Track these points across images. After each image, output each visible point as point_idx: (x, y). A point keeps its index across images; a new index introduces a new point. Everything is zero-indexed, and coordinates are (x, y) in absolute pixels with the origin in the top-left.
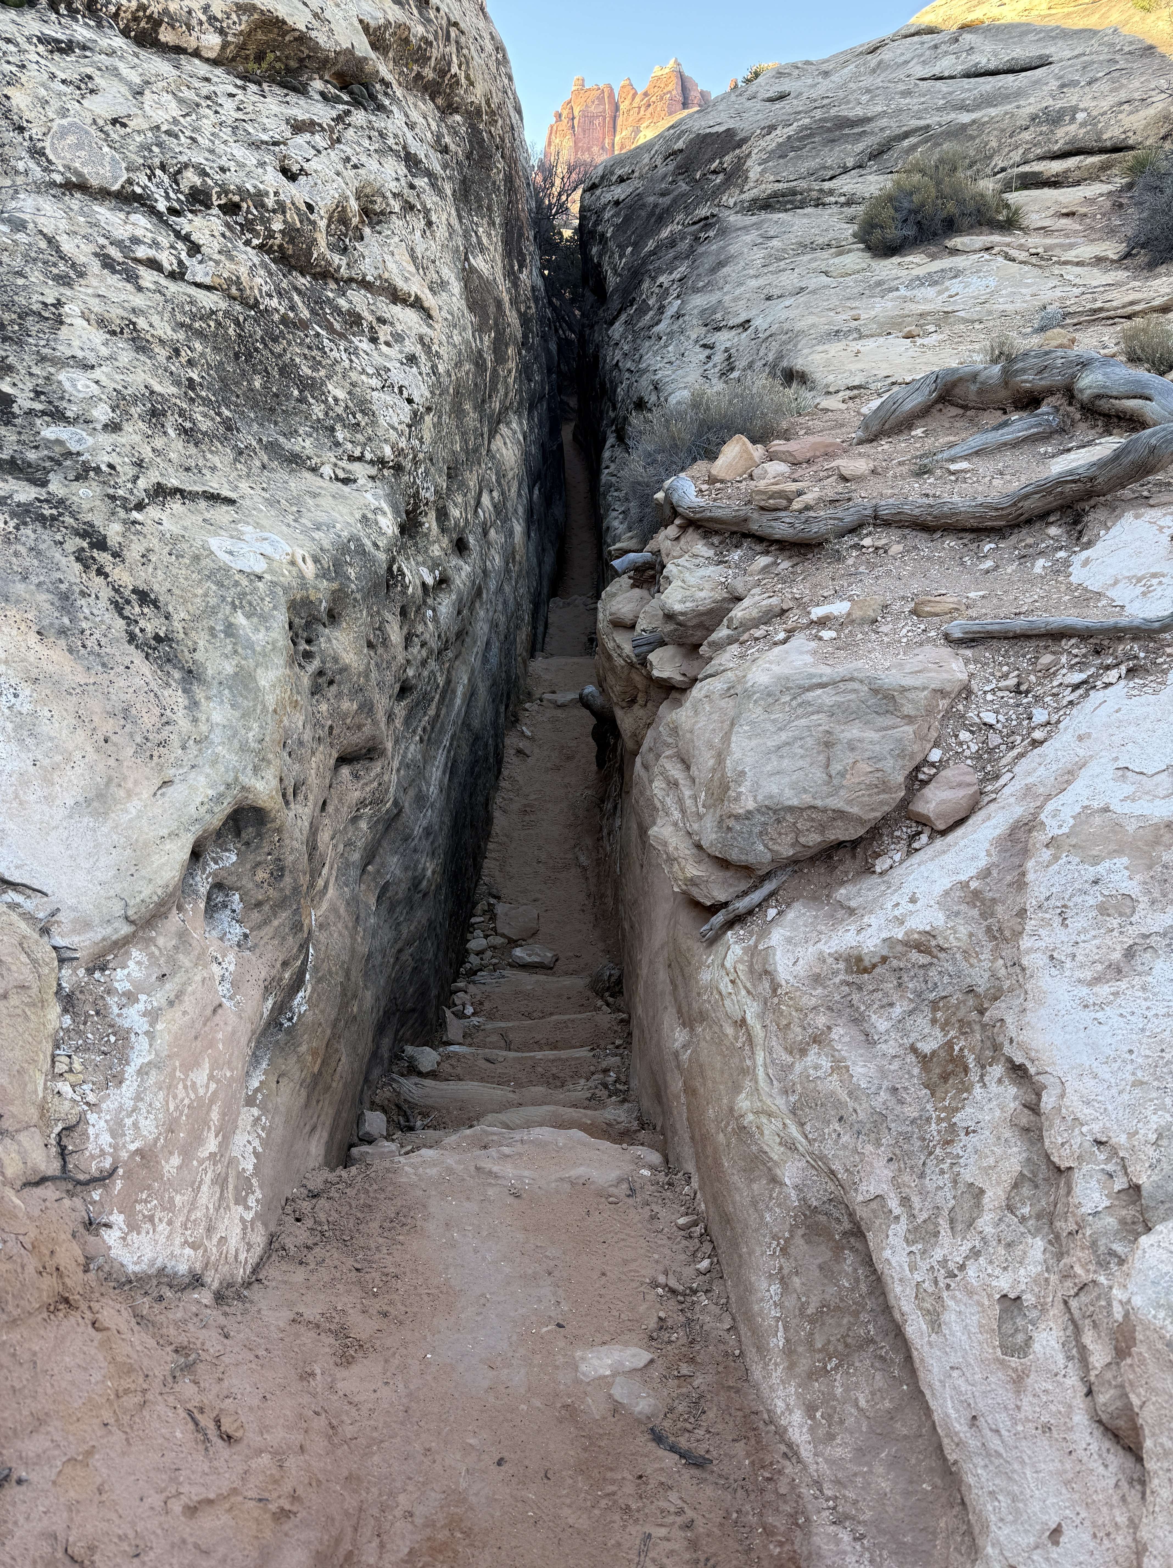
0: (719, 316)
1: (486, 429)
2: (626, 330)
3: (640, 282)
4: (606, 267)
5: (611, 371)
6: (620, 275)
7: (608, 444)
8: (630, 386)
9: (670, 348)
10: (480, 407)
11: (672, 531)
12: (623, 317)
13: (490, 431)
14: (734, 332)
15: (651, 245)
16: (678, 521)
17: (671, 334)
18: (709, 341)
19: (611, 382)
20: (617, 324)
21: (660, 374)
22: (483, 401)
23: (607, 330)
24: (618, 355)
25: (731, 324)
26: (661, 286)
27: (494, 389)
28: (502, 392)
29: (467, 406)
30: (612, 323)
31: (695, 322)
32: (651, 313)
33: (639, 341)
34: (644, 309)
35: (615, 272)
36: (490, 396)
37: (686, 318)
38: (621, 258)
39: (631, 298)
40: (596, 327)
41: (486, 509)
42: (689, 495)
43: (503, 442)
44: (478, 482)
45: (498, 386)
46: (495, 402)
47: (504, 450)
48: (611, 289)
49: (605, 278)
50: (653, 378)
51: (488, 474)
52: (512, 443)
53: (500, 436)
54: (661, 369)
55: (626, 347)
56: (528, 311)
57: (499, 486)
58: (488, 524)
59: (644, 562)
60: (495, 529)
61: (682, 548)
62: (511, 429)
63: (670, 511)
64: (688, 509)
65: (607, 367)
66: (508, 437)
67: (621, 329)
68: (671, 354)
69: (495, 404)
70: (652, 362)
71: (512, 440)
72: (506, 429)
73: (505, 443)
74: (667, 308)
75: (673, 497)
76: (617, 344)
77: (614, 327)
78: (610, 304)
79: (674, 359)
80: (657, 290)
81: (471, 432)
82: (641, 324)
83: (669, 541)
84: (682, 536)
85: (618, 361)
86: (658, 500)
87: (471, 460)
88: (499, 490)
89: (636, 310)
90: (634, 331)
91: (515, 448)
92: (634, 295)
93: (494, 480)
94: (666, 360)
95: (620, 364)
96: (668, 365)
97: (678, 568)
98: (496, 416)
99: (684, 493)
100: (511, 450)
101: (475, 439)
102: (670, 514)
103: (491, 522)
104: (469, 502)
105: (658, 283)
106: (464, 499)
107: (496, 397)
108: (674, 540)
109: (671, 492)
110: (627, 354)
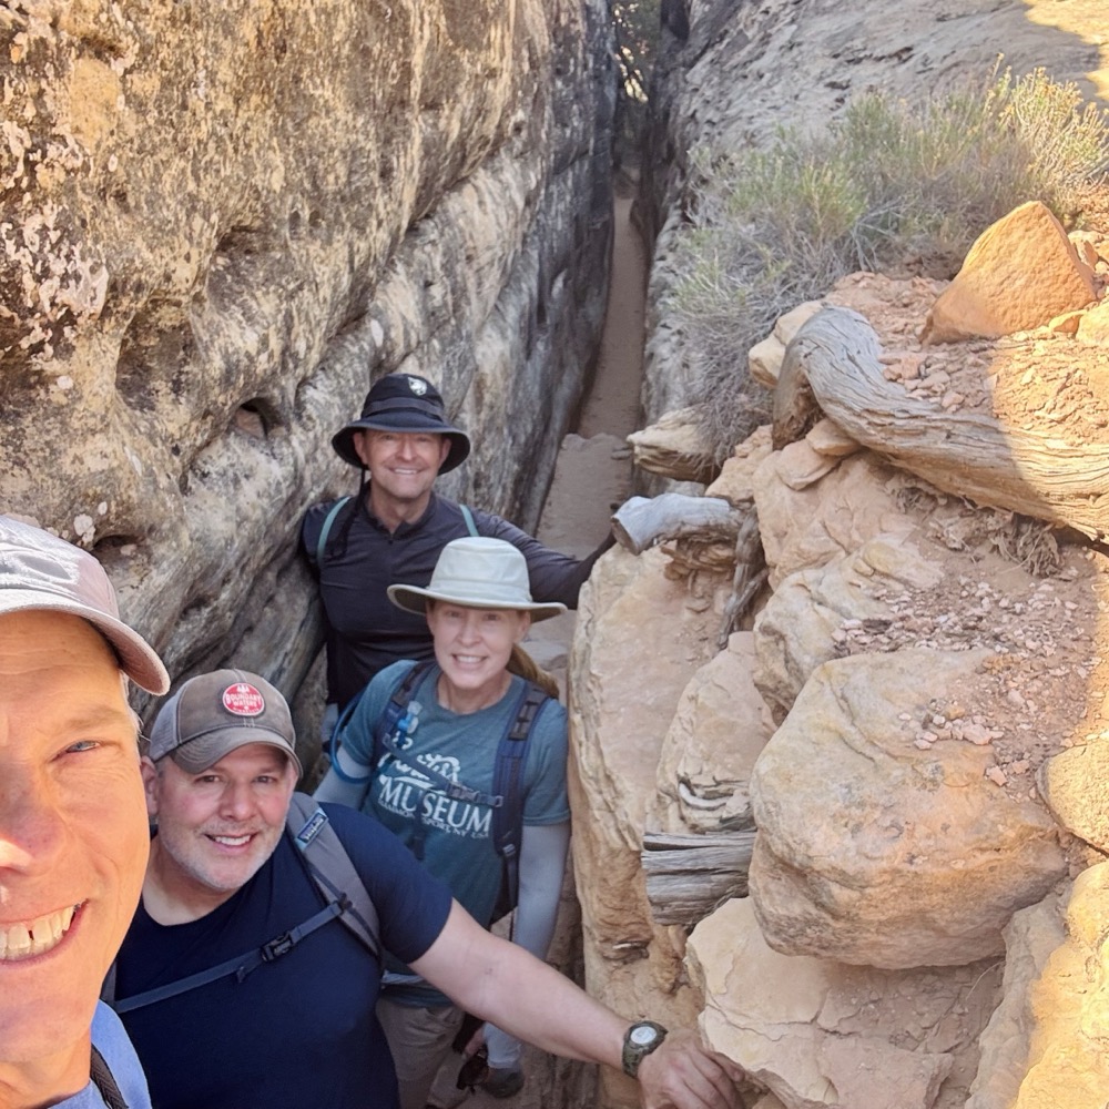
0: (858, 43)
2: (711, 72)
3: (737, 9)
5: (684, 125)
7: (668, 225)
9: (776, 89)
12: (709, 56)
14: (883, 65)
17: (778, 71)
18: (840, 78)
19: (683, 139)
20: (699, 65)
21: (758, 123)
23: (685, 73)
24: (696, 103)
25: (878, 53)
26: (766, 12)
28: (467, 102)
29: (325, 92)
30: (691, 65)
31: (818, 51)
32: (749, 47)
33: (728, 83)
34: (736, 45)
37: (804, 48)
39: (722, 31)
40: (671, 76)
41: (396, 321)
42: (863, 372)
43: (476, 200)
44: (352, 268)
45: (460, 90)
46: (449, 118)
47: (477, 215)
48: (696, 20)
49: (689, 8)
50: (746, 127)
51: (424, 252)
52: (498, 204)
53: (472, 190)
54: (759, 115)
55: (709, 93)
56: (572, 26)
57: (448, 276)
58: (400, 350)
59: (702, 521)
60: (419, 359)
61: (825, 527)
62: (500, 181)
63: (797, 404)
64: (865, 414)
65: (679, 120)
66: (490, 193)
67: (704, 71)
68: (777, 97)
69: (449, 124)
70: (747, 107)
71: (498, 200)
72: (490, 181)
73: (481, 203)
74: (774, 37)
75: (813, 368)
76: (696, 90)
77: (694, 69)
78: (692, 41)
79: (781, 102)
80: (760, 18)
81: (336, 153)
82: (733, 62)
83: (785, 490)
84: (827, 484)
85: (695, 111)
86: (761, 365)
87: (331, 216)
88: (448, 283)
89: (728, 44)
90: (722, 72)
91: (502, 213)
92: (726, 27)
93: (437, 265)
94: (768, 104)
95: (698, 115)
96: (771, 111)
97: (817, 607)
98: (453, 147)
99: (848, 362)
100: (492, 216)
101: (351, 173)
102: (794, 412)
103: (408, 345)
104: (303, 315)
105: (763, 8)
106: (284, 306)
107: (452, 109)
108: (802, 490)
109: (806, 351)
110: (708, 102)
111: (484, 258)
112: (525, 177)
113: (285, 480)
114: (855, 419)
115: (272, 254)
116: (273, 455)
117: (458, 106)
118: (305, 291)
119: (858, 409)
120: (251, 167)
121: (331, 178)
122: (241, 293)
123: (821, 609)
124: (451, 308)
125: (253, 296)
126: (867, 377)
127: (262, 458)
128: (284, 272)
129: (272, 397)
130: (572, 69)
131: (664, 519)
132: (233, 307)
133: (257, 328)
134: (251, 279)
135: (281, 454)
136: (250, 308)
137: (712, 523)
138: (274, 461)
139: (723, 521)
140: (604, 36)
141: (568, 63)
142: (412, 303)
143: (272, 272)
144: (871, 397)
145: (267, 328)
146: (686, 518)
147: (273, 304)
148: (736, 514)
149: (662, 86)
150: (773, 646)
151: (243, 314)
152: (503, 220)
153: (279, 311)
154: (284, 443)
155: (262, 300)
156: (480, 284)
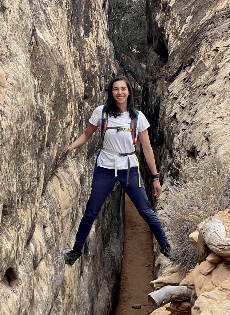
1: (42, 174)
2: (184, 87)
3: (198, 46)
4: (168, 32)
5: (169, 122)
6: (180, 39)
7: (164, 187)
8: (184, 137)
9: (222, 105)
10: (38, 155)
11: (205, 266)
12: (182, 75)
13: (46, 174)
15: (209, 15)
16: (209, 258)
17: (223, 94)
19: (169, 132)
20: (176, 81)
21: (211, 127)
22: (42, 149)
23: (168, 85)
24: (176, 109)
26: (217, 50)
27: (52, 138)
28: (60, 141)
29: (26, 154)
30: (172, 80)
32: (207, 73)
33: (195, 97)
34: (199, 71)
35: (176, 36)
36: (48, 145)
38: (182, 24)
39: (190, 59)
40: (158, 82)
41: (38, 243)
42: (218, 235)
43: (59, 184)
44: (32, 219)
45: (57, 136)
46: (53, 150)
47: (60, 191)
48: (172, 50)
49: (167, 41)
50: (205, 130)
51: (42, 212)
52: (68, 185)
53: (57, 179)
54: (212, 123)
55: (183, 102)
56: (92, 69)
57: (52, 223)
58: (39, 257)
59: (179, 293)
60: (46, 262)
61: (212, 283)
62: (68, 172)
63: (203, 248)
64: (218, 246)
65: (166, 118)
66: (65, 180)
67: (180, 86)
68: (223, 111)
69: (53, 152)
70: (205, 117)
71: (69, 182)
72: (63, 173)
73: (61, 185)
74: (221, 70)
75: (205, 236)
76: (176, 98)
77: (173, 83)
78: (171, 64)
79: (225, 114)
80: (213, 54)
81: (28, 175)
82: (197, 83)
83: (202, 275)
84: (214, 271)
85: (176, 113)
86: (193, 239)
87: (26, 199)
88: (53, 226)
89: (194, 70)
90: (191, 88)
91: (71, 189)
92: (192, 56)
93: (48, 217)
94: (217, 116)
95: (177, 116)
96: (219, 120)
97: (207, 299)
98: (54, 162)
99: (215, 233)
100: (67, 191)
101: (31, 181)
102: (203, 252)
103: (42, 255)
104: (21, 237)
105: (214, 48)
106: (17, 234)
107: (54, 146)
108: (206, 275)
109: (204, 231)
110: (184, 108)
111: (65, 213)
112: (78, 167)
113: (18, 300)
114: (216, 248)
115: (13, 215)
116: (13, 291)
117: (57, 143)
118: (21, 228)
119: (216, 245)
120: (10, 185)
121: (26, 185)
122: (4, 229)
123: (209, 299)
124: (54, 239)
125: (8, 230)
126: (219, 237)
127: (10, 292)
128: (16, 221)
129: (14, 268)
130: (94, 94)
131: (166, 294)
132: (3, 234)
133: (10, 241)
134: (6, 224)
135: (16, 291)
136: (8, 234)
137: (182, 294)
138: (14, 293)
139: (186, 292)
140: (109, 63)
141: (92, 91)
142: (41, 236)
143: (13, 221)
144: (220, 241)
145: (13, 242)
146: (173, 293)
147: (14, 233)
148: (189, 290)
149: (153, 88)
150: (197, 312)
151: (6, 237)
152: (72, 193)
153: (16, 235)
154: (16, 287)
155: (11, 232)
156: (62, 227)
